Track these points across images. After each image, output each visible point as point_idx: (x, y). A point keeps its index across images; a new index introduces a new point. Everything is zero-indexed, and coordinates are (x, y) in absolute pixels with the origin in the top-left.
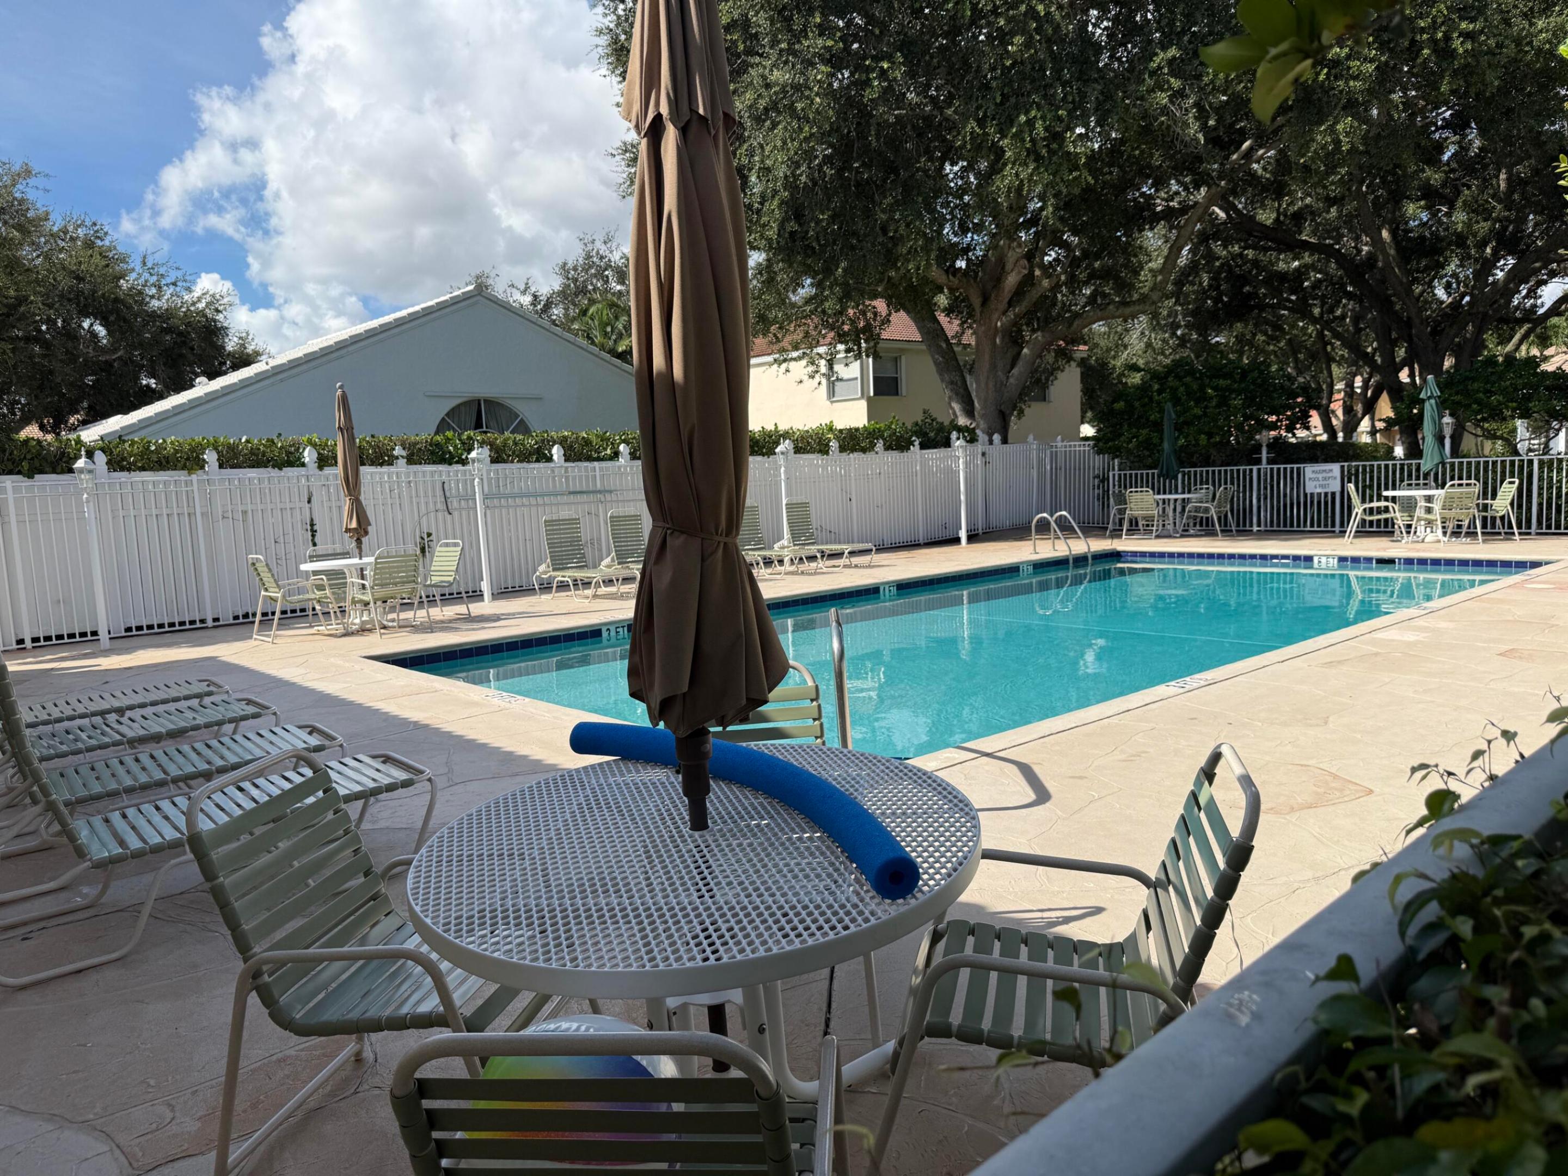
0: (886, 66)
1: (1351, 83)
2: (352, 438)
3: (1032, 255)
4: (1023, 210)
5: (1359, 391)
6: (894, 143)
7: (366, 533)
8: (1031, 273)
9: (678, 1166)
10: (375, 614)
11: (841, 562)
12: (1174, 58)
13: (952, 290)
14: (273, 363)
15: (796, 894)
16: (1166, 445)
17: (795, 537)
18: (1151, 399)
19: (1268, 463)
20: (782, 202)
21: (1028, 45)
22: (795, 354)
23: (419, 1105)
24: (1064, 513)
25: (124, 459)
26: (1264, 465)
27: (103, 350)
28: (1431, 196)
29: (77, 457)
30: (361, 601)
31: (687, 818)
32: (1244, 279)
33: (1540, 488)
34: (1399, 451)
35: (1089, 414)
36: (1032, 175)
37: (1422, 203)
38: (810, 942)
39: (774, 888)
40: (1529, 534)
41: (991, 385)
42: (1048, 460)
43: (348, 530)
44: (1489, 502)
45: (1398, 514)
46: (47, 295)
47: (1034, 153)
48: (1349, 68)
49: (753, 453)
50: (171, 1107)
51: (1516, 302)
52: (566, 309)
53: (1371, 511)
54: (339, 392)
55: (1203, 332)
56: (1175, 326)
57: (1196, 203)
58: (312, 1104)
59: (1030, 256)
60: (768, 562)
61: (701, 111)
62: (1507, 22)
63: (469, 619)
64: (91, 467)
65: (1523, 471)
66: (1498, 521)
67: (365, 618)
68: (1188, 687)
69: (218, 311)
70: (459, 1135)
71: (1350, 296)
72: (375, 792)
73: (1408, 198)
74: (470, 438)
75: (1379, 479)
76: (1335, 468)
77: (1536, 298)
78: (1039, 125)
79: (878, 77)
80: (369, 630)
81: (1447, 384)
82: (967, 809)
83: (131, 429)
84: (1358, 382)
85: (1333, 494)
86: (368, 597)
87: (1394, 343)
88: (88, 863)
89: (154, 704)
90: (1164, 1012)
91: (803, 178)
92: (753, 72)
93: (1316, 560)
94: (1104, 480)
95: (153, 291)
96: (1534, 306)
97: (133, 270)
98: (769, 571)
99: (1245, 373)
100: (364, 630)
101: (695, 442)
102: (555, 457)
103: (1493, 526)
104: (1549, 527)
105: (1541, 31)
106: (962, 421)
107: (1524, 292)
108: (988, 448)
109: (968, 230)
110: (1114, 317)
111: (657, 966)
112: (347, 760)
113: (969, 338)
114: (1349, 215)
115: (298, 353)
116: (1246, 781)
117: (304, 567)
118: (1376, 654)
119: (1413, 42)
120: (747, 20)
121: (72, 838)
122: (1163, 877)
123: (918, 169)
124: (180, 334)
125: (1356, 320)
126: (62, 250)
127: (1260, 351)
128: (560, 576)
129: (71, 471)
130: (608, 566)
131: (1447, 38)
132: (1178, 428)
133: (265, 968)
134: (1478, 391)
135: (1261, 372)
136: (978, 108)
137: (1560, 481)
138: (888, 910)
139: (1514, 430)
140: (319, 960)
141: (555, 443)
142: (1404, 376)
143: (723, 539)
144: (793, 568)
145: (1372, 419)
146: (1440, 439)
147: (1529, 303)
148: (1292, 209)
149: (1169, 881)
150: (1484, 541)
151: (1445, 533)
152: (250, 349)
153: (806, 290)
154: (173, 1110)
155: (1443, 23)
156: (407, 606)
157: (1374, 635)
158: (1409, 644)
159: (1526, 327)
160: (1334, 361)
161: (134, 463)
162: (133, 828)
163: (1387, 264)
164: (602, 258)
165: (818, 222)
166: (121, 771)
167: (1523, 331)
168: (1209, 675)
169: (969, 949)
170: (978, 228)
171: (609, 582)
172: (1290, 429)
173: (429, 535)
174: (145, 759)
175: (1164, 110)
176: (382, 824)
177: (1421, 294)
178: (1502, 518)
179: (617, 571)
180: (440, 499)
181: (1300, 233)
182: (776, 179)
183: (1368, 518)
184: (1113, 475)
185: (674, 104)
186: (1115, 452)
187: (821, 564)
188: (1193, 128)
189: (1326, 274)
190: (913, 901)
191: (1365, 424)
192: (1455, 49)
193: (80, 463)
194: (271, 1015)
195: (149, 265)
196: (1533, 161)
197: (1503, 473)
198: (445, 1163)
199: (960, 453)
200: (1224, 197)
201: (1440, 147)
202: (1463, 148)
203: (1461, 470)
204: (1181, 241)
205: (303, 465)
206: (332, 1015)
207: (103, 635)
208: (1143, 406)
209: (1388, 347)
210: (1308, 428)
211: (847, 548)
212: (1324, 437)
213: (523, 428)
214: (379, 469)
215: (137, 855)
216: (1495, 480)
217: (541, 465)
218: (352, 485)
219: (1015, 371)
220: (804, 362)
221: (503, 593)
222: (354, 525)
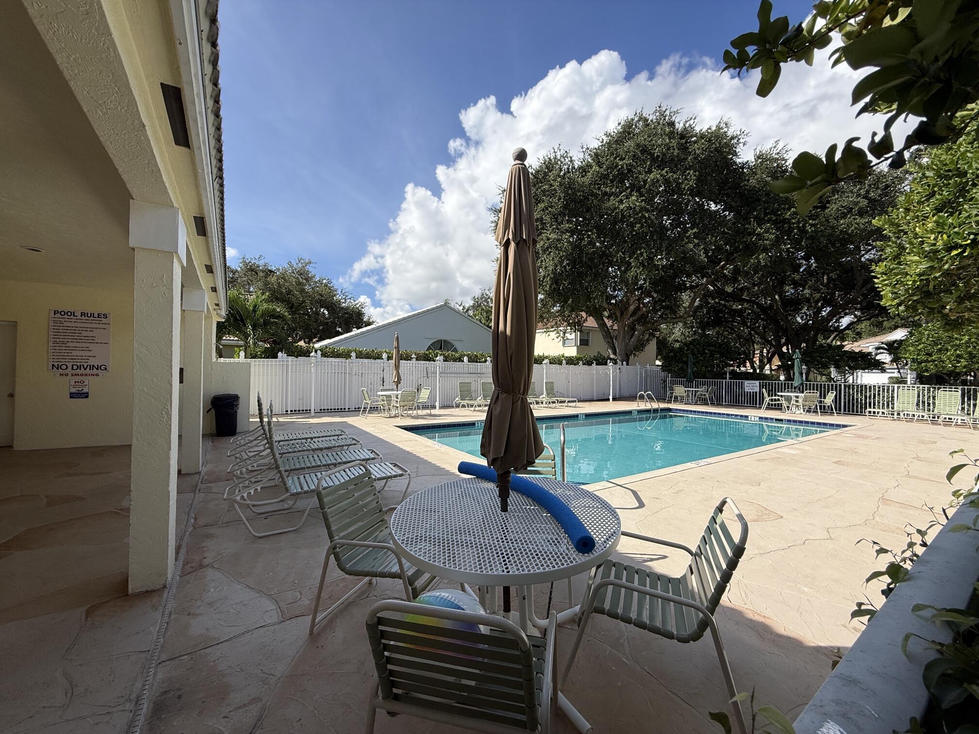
0: (590, 233)
1: (765, 242)
2: (398, 351)
3: (640, 299)
4: (636, 284)
5: (765, 354)
6: (591, 260)
7: (400, 383)
8: (639, 306)
9: (486, 660)
10: (399, 411)
11: (565, 404)
12: (695, 232)
13: (610, 310)
14: (377, 325)
15: (542, 546)
16: (689, 370)
17: (548, 394)
18: (683, 352)
19: (729, 379)
20: (551, 278)
21: (642, 226)
22: (552, 330)
23: (377, 627)
24: (650, 392)
25: (326, 353)
26: (728, 380)
27: (326, 319)
28: (796, 284)
29: (312, 352)
30: (396, 406)
31: (500, 506)
32: (721, 311)
33: (845, 396)
34: (782, 378)
35: (660, 357)
36: (641, 272)
37: (792, 286)
38: (547, 569)
39: (533, 542)
40: (840, 413)
41: (623, 344)
42: (644, 373)
43: (394, 382)
44: (822, 400)
45: (784, 402)
46: (311, 301)
47: (642, 264)
48: (764, 236)
49: (535, 363)
50: (301, 594)
51: (831, 324)
52: (474, 312)
53: (772, 400)
54: (396, 335)
55: (704, 330)
56: (692, 327)
57: (702, 284)
58: (351, 600)
59: (639, 300)
60: (537, 403)
61: (524, 237)
62: (827, 221)
63: (431, 415)
64: (316, 355)
65: (838, 389)
66: (827, 407)
67: (397, 412)
68: (700, 465)
69: (362, 308)
70: (392, 643)
71: (762, 319)
72: (390, 477)
73: (786, 284)
74: (437, 353)
75: (775, 388)
76: (757, 383)
77: (839, 323)
78: (645, 255)
79: (587, 237)
80: (398, 417)
81: (803, 354)
82: (615, 515)
83: (330, 344)
84: (765, 351)
85: (756, 392)
86: (398, 405)
87: (781, 337)
88: (289, 494)
89: (323, 437)
90: (702, 618)
91: (558, 270)
92: (543, 235)
93: (749, 417)
94: (665, 381)
95: (343, 301)
96: (838, 326)
97: (338, 294)
98: (538, 406)
99: (720, 345)
100: (395, 416)
101: (513, 358)
102: (465, 361)
103: (824, 409)
104: (849, 411)
105: (842, 224)
106: (612, 356)
107: (834, 321)
108: (621, 366)
109: (616, 290)
110: (670, 323)
111: (483, 571)
112: (382, 464)
113: (615, 327)
114: (762, 290)
115: (386, 322)
116: (740, 517)
117: (378, 393)
118: (779, 458)
119: (790, 227)
120: (542, 218)
121: (285, 484)
122: (699, 552)
123: (600, 269)
124: (350, 314)
125: (764, 328)
126: (318, 287)
127: (725, 337)
128: (463, 402)
129: (309, 356)
130: (480, 400)
131: (804, 226)
132: (694, 364)
133: (338, 546)
134: (817, 357)
135: (727, 345)
136: (623, 248)
137: (853, 394)
138: (582, 558)
139: (831, 372)
140: (355, 546)
141: (465, 356)
142: (784, 349)
143: (521, 396)
144: (546, 406)
145: (770, 365)
146: (801, 374)
147: (836, 325)
148: (740, 287)
149: (702, 554)
150: (821, 415)
151: (804, 411)
152: (371, 321)
153: (557, 308)
154: (301, 595)
155: (802, 221)
156: (410, 409)
157: (777, 449)
158: (793, 455)
159: (835, 333)
160: (755, 343)
161: (329, 355)
162: (307, 482)
163: (778, 308)
164: (487, 295)
165: (564, 284)
166: (307, 460)
167: (834, 335)
168: (709, 460)
169: (612, 577)
170: (620, 290)
171: (480, 406)
172: (739, 367)
173: (420, 385)
174: (315, 456)
175: (691, 250)
176: (392, 489)
177: (791, 319)
178: (828, 406)
179: (483, 402)
180: (425, 373)
181: (743, 296)
182: (549, 271)
183: (771, 403)
184: (669, 379)
185: (514, 235)
186: (669, 371)
187: (557, 405)
188: (703, 256)
189: (752, 311)
190: (591, 555)
191: (767, 367)
192: (808, 230)
193: (312, 354)
194: (337, 564)
195: (343, 292)
196: (838, 272)
197: (828, 389)
198: (386, 653)
199: (611, 368)
200: (713, 282)
201: (800, 266)
202: (809, 266)
203: (810, 387)
204: (696, 297)
205: (383, 359)
206: (359, 568)
207: (312, 411)
208: (680, 355)
209: (778, 339)
210: (746, 367)
211: (567, 400)
212: (751, 371)
213: (456, 350)
214: (407, 362)
215: (305, 492)
216: (825, 392)
217: (460, 363)
218: (397, 367)
219: (632, 339)
220: (555, 332)
221: (443, 407)
222: (396, 380)
